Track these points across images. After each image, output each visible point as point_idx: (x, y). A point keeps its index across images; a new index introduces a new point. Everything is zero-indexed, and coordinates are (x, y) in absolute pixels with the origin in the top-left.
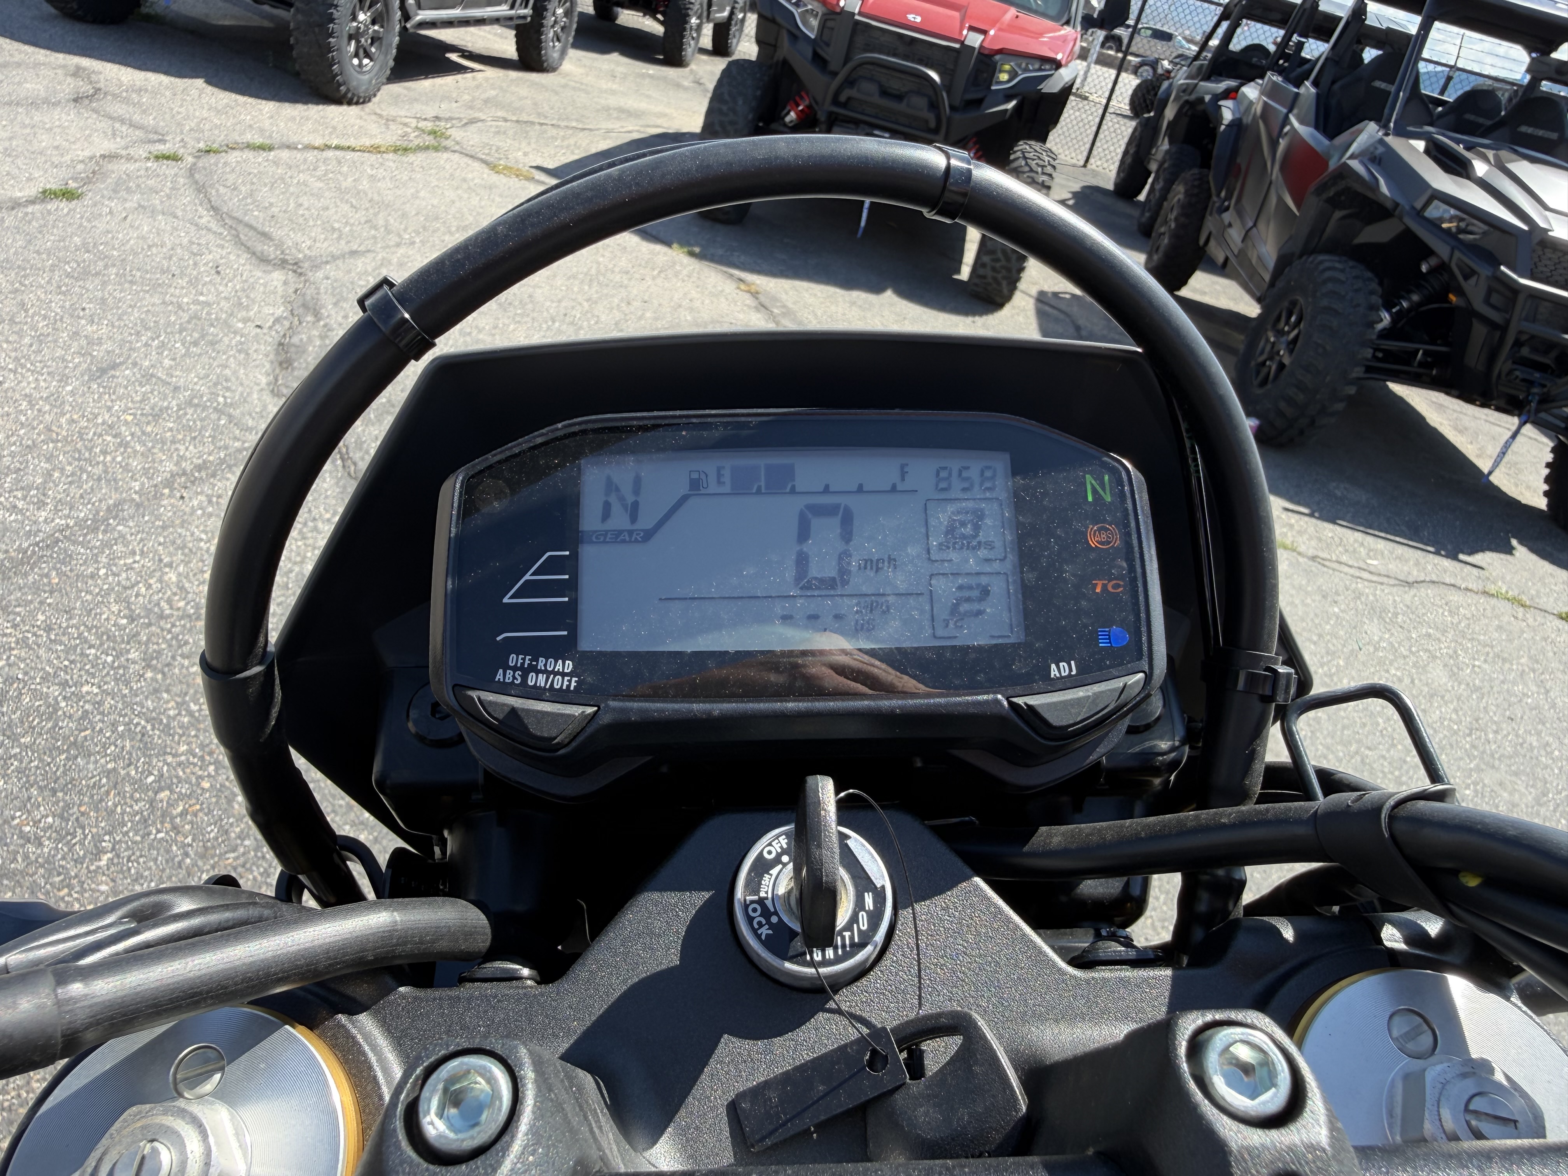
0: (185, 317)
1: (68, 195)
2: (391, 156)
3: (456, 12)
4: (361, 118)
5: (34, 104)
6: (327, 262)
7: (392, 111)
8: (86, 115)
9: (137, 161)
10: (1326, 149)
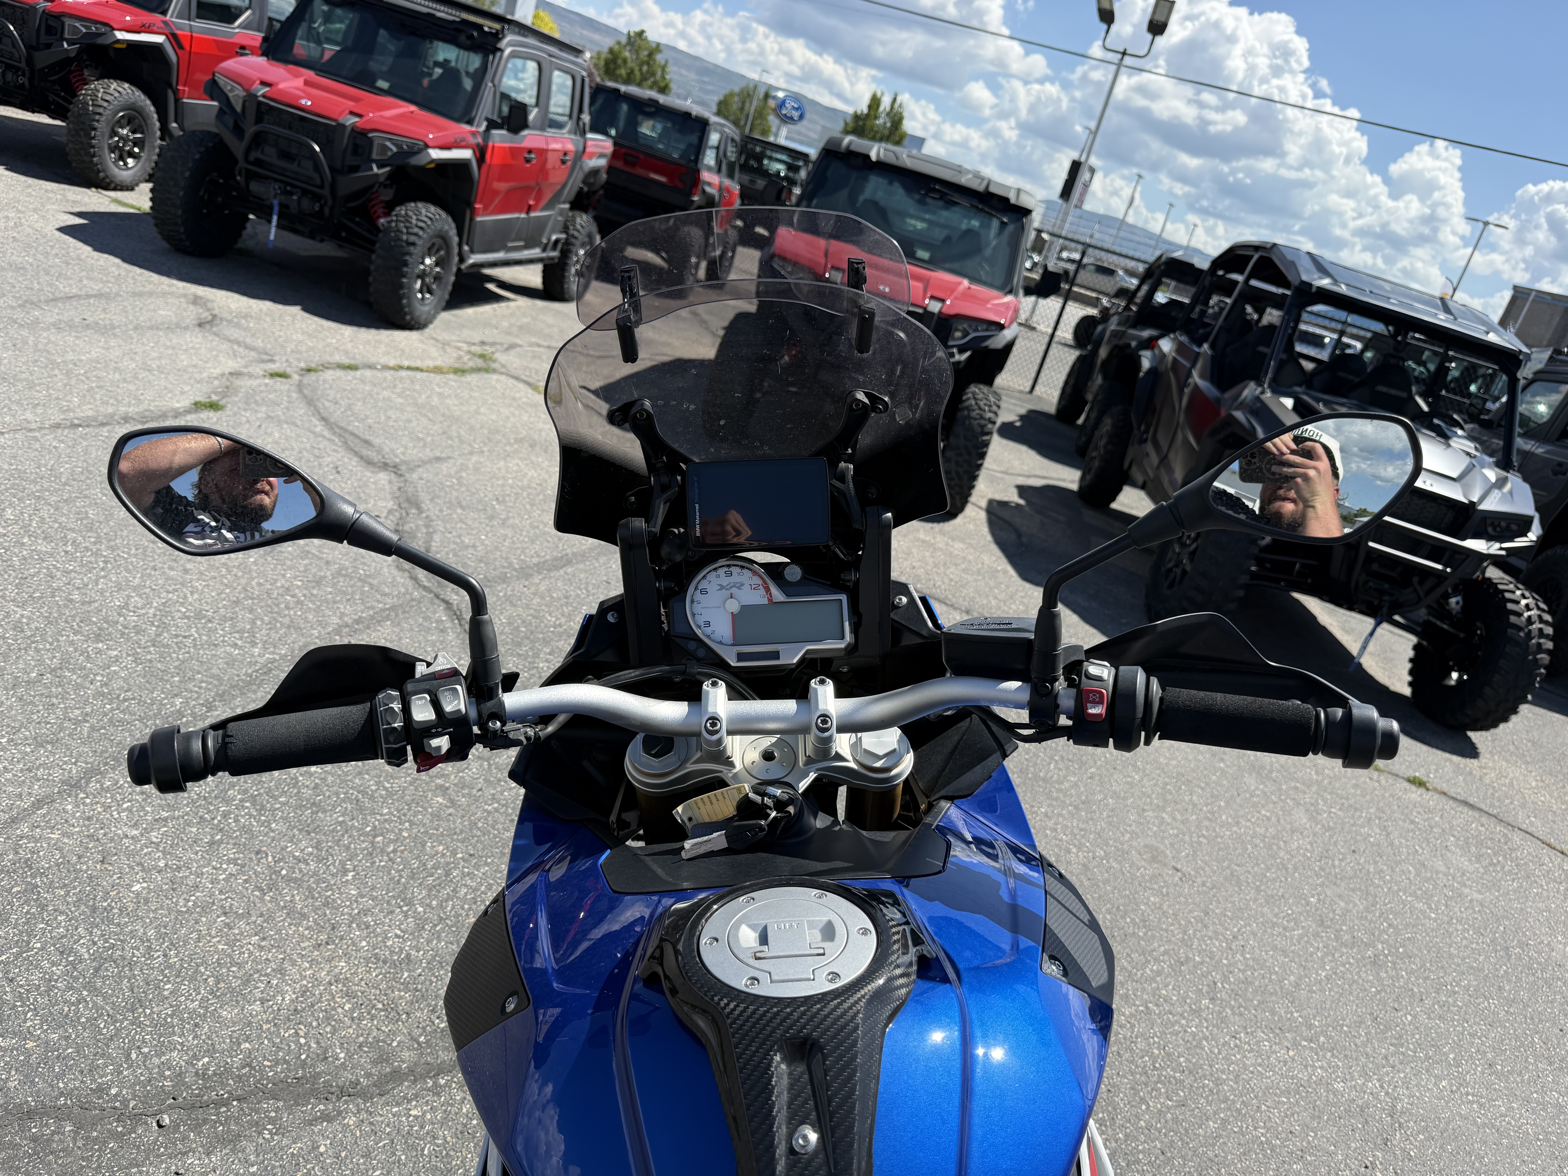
1: (213, 406)
2: (452, 376)
3: (500, 255)
4: (422, 342)
5: (172, 328)
6: (419, 466)
7: (446, 336)
8: (210, 338)
9: (256, 378)
10: (1218, 401)
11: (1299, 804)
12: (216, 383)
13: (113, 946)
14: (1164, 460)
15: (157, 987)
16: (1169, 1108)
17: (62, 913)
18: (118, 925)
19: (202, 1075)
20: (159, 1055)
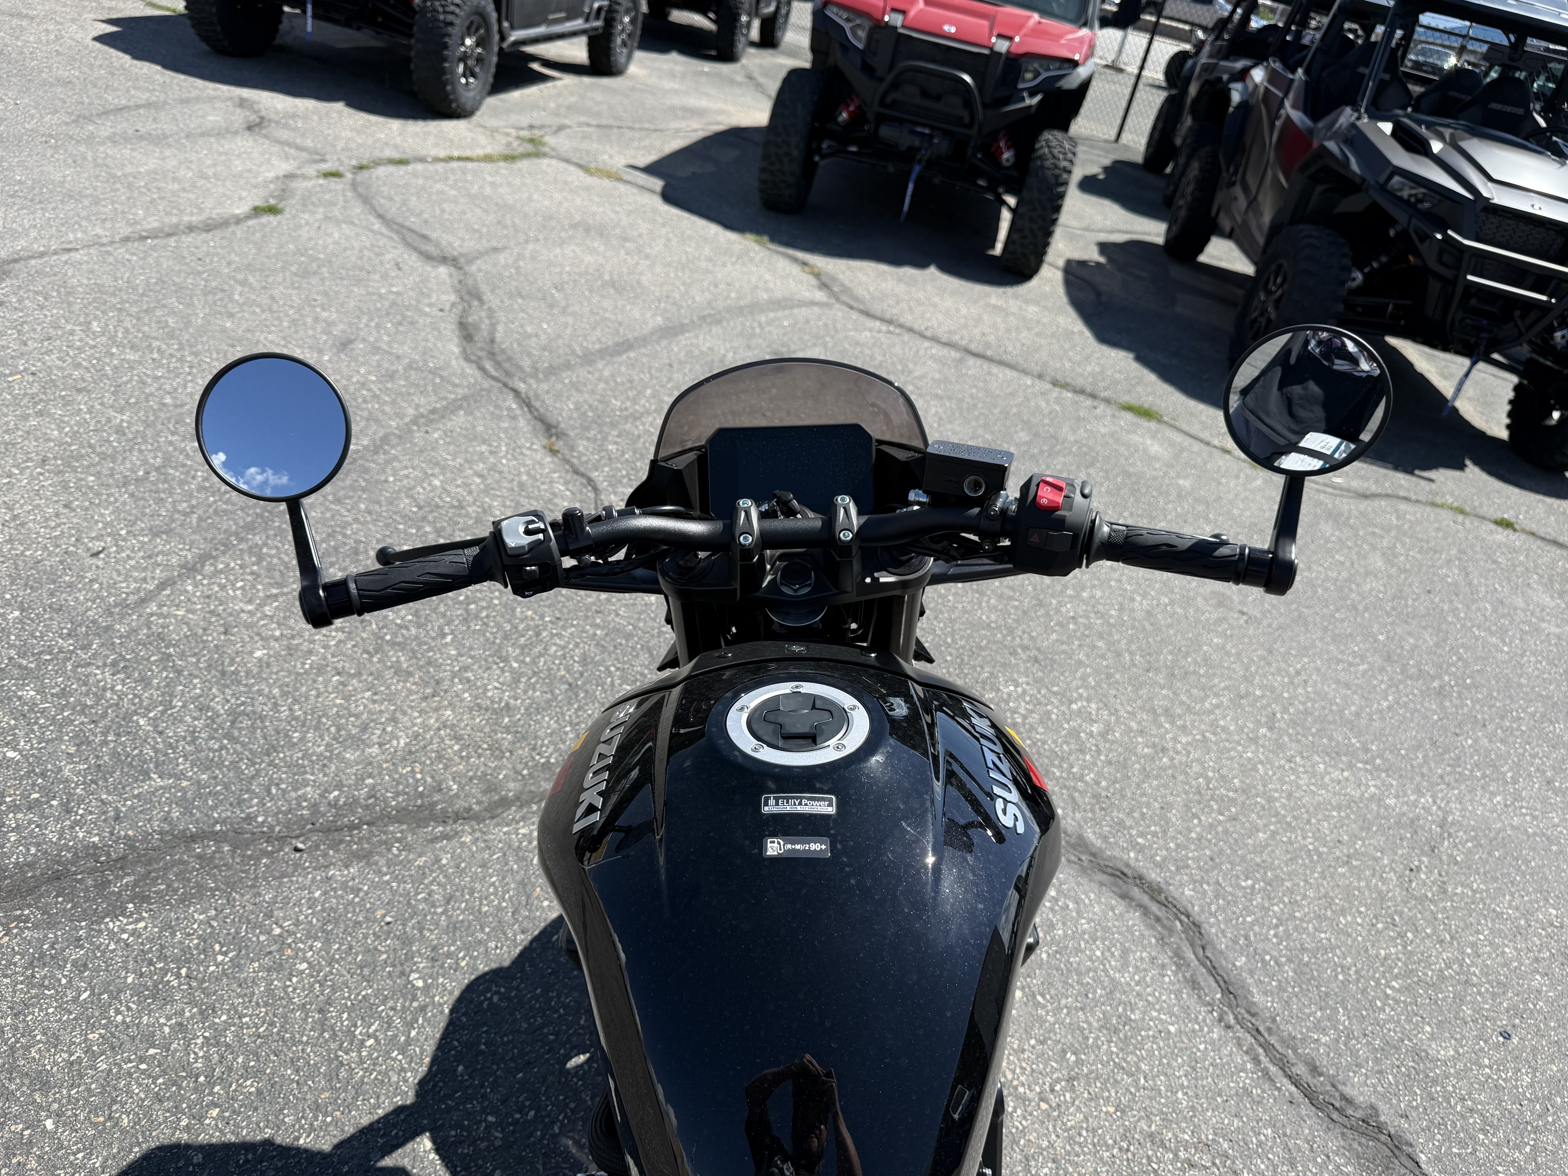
0: (387, 304)
1: (272, 210)
2: (502, 164)
3: (541, 30)
4: (470, 130)
5: (222, 133)
6: (477, 258)
7: (493, 122)
8: (261, 141)
9: (311, 179)
10: (1311, 131)
11: (1374, 548)
12: (272, 186)
13: (243, 703)
14: (1252, 203)
15: (287, 736)
16: (1220, 822)
17: (196, 677)
18: (246, 685)
19: (334, 805)
20: (295, 790)
